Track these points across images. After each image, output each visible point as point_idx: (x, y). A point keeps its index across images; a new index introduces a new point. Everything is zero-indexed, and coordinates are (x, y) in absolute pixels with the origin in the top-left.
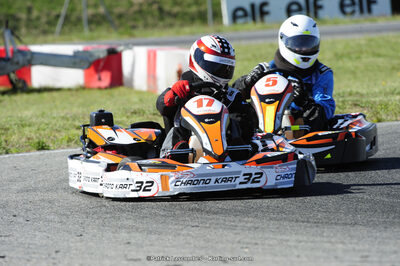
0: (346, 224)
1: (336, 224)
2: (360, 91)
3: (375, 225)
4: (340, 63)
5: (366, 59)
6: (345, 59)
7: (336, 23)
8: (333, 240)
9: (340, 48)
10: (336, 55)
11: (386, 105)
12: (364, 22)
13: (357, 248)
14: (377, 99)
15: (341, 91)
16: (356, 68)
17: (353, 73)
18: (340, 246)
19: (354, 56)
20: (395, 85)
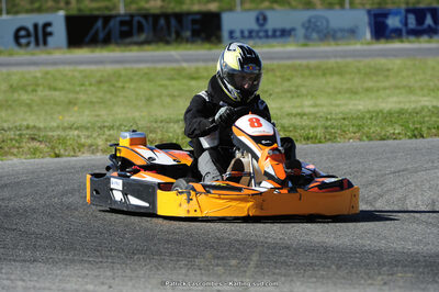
0: (24, 261)
1: (14, 261)
2: (37, 124)
3: (55, 263)
4: (16, 96)
5: (42, 93)
6: (20, 92)
7: (11, 55)
8: (13, 277)
9: (15, 79)
10: (11, 86)
11: (64, 139)
12: (40, 55)
13: (38, 285)
14: (55, 134)
15: (17, 124)
16: (32, 100)
17: (29, 106)
18: (20, 283)
19: (30, 89)
20: (72, 119)
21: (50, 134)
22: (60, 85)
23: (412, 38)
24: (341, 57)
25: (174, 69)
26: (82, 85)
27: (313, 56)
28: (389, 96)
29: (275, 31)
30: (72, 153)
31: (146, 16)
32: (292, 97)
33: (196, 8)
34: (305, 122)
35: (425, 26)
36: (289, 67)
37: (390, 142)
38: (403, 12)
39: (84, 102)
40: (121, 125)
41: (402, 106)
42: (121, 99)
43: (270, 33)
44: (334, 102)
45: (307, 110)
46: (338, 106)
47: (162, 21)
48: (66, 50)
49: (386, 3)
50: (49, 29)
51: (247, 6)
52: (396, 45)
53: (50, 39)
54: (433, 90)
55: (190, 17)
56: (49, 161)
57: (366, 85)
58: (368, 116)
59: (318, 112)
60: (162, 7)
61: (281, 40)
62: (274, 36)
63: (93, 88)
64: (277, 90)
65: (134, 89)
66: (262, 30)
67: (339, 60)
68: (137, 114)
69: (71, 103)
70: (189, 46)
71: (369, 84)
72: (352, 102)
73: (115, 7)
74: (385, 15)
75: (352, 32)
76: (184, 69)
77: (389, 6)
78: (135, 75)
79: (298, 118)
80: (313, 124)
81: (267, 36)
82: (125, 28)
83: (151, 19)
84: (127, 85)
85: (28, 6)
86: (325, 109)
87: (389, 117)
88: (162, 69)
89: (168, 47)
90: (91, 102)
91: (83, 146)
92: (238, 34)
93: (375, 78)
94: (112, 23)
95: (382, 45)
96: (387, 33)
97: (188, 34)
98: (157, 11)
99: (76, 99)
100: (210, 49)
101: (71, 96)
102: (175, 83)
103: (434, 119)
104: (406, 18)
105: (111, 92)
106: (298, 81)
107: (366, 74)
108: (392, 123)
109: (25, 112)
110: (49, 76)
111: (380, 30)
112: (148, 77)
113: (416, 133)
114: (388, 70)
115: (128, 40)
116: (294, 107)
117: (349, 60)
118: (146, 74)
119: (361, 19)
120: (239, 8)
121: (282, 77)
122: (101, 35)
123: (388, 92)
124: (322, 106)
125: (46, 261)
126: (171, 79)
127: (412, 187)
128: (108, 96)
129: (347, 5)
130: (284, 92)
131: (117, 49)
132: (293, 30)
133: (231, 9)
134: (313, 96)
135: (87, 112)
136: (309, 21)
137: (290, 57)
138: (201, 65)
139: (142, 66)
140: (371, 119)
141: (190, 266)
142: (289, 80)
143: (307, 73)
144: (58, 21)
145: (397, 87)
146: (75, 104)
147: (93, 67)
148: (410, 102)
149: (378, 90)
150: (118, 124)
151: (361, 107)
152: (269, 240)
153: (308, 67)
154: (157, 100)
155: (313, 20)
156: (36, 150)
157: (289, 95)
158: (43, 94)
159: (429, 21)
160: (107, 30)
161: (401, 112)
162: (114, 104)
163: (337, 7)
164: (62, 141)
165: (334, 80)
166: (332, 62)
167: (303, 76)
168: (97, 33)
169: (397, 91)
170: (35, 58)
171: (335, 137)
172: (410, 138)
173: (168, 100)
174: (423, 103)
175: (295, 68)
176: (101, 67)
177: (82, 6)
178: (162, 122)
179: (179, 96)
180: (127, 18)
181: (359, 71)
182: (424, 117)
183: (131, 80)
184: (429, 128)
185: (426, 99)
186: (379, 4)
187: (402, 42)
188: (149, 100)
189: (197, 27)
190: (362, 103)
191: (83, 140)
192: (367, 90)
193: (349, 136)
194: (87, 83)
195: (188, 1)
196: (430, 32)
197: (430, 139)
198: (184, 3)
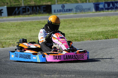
21: (1, 41)
22: (5, 27)
23: (106, 11)
24: (86, 17)
25: (38, 22)
26: (12, 27)
27: (78, 17)
28: (99, 27)
29: (67, 10)
30: (8, 46)
31: (30, 7)
32: (72, 28)
33: (44, 4)
34: (75, 35)
35: (110, 7)
36: (71, 20)
37: (99, 40)
38: (104, 3)
39: (12, 32)
42: (22, 30)
43: (66, 10)
44: (83, 30)
45: (76, 32)
47: (34, 8)
48: (7, 17)
49: (99, 1)
50: (2, 11)
51: (59, 3)
52: (102, 13)
53: (2, 14)
54: (112, 25)
55: (43, 7)
57: (93, 24)
58: (93, 33)
59: (79, 32)
60: (34, 4)
61: (69, 12)
62: (67, 11)
63: (15, 28)
64: (67, 27)
65: (26, 28)
66: (63, 10)
67: (85, 17)
68: (27, 35)
69: (8, 32)
70: (42, 15)
72: (89, 29)
73: (21, 4)
74: (99, 4)
75: (89, 9)
76: (41, 21)
77: (100, 2)
78: (27, 23)
79: (73, 35)
80: (77, 36)
81: (65, 11)
82: (24, 10)
83: (31, 7)
84: (24, 27)
86: (81, 32)
87: (99, 33)
88: (35, 22)
89: (37, 15)
90: (14, 32)
91: (11, 44)
92: (56, 11)
93: (96, 23)
94: (20, 9)
96: (99, 9)
97: (43, 11)
98: (33, 5)
100: (48, 15)
101: (9, 30)
102: (38, 25)
103: (112, 33)
104: (105, 5)
105: (20, 29)
106: (73, 24)
108: (100, 35)
110: (2, 25)
111: (97, 9)
112: (30, 24)
113: (107, 37)
114: (99, 20)
115: (25, 14)
116: (72, 31)
117: (88, 17)
118: (30, 23)
119: (92, 6)
120: (56, 4)
121: (69, 23)
123: (99, 26)
124: (80, 31)
127: (105, 53)
128: (19, 30)
129: (88, 2)
130: (69, 27)
131: (22, 16)
132: (72, 9)
133: (54, 4)
134: (77, 28)
136: (77, 7)
137: (71, 17)
139: (29, 21)
140: (94, 34)
142: (71, 24)
143: (76, 21)
144: (5, 9)
145: (101, 25)
146: (9, 32)
147: (15, 22)
148: (105, 29)
149: (96, 26)
151: (91, 31)
153: (76, 20)
154: (33, 30)
155: (78, 6)
157: (71, 28)
159: (111, 5)
160: (19, 10)
161: (102, 32)
162: (21, 32)
163: (85, 2)
164: (5, 43)
165: (84, 23)
166: (83, 18)
167: (75, 22)
168: (16, 12)
169: (102, 26)
171: (83, 40)
172: (105, 39)
173: (36, 30)
174: (109, 29)
175: (73, 20)
176: (17, 22)
177: (12, 4)
178: (34, 36)
179: (39, 29)
180: (24, 7)
181: (91, 20)
182: (109, 33)
183: (25, 25)
184: (110, 36)
185: (110, 28)
186: (97, 1)
187: (104, 12)
188: (30, 30)
189: (45, 9)
190: (91, 29)
191: (11, 43)
192: (93, 26)
193: (87, 39)
194: (13, 26)
195: (42, 2)
196: (112, 9)
197: (111, 39)
198: (41, 3)
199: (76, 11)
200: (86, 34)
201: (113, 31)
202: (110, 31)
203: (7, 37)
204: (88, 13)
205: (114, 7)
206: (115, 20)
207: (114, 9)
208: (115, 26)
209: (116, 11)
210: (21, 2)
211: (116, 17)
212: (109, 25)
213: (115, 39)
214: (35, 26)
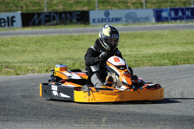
0: (4, 121)
2: (9, 61)
3: (17, 121)
6: (2, 47)
11: (21, 67)
12: (10, 30)
14: (17, 65)
16: (7, 50)
17: (5, 53)
19: (5, 45)
20: (25, 58)
21: (14, 65)
22: (18, 43)
23: (173, 21)
24: (143, 30)
25: (69, 36)
26: (29, 43)
27: (130, 29)
28: (163, 47)
29: (113, 19)
30: (24, 73)
31: (56, 13)
33: (78, 9)
35: (178, 16)
37: (163, 67)
38: (169, 10)
39: (30, 51)
40: (45, 61)
41: (169, 51)
42: (45, 49)
43: (111, 20)
44: (139, 50)
45: (127, 53)
46: (141, 51)
47: (63, 15)
48: (21, 28)
49: (161, 6)
50: (14, 19)
51: (101, 8)
52: (166, 24)
53: (14, 24)
54: (182, 44)
55: (76, 13)
56: (14, 77)
58: (154, 56)
59: (132, 54)
60: (63, 9)
61: (117, 22)
62: (113, 21)
63: (34, 45)
65: (51, 45)
66: (107, 19)
67: (141, 31)
68: (52, 56)
70: (75, 26)
71: (154, 41)
72: (147, 50)
73: (43, 9)
74: (161, 11)
75: (147, 19)
76: (73, 36)
77: (163, 8)
78: (52, 39)
80: (129, 60)
81: (109, 21)
82: (47, 18)
83: (58, 14)
84: (48, 43)
85: (5, 9)
86: (135, 53)
87: (163, 56)
88: (64, 36)
89: (66, 26)
90: (33, 51)
91: (29, 70)
92: (96, 20)
93: (157, 39)
94: (41, 16)
95: (160, 25)
96: (162, 19)
97: (75, 21)
98: (61, 11)
99: (26, 49)
100: (84, 27)
101: (24, 48)
102: (69, 42)
103: (183, 57)
104: (170, 13)
105: (41, 46)
107: (153, 37)
108: (164, 59)
109: (4, 56)
110: (14, 40)
111: (159, 18)
112: (57, 40)
113: (175, 63)
114: (163, 35)
115: (48, 24)
117: (145, 31)
118: (56, 38)
119: (150, 13)
120: (97, 9)
122: (37, 22)
123: (162, 45)
124: (134, 51)
125: (13, 121)
126: (67, 40)
127: (173, 86)
128: (40, 48)
129: (144, 7)
131: (44, 27)
132: (121, 18)
133: (93, 9)
134: (129, 47)
135: (30, 55)
136: (128, 14)
138: (81, 34)
139: (55, 35)
141: (76, 122)
143: (127, 37)
144: (18, 15)
145: (166, 43)
146: (25, 52)
147: (33, 36)
148: (172, 49)
149: (158, 44)
150: (44, 60)
151: (150, 52)
152: (111, 110)
153: (127, 35)
154: (61, 50)
156: (8, 72)
158: (12, 47)
159: (180, 14)
160: (39, 19)
161: (168, 54)
162: (43, 52)
163: (140, 8)
164: (20, 68)
165: (139, 40)
166: (138, 32)
167: (125, 38)
168: (35, 21)
169: (167, 45)
170: (8, 32)
171: (139, 65)
172: (172, 65)
173: (66, 50)
174: (178, 50)
176: (36, 36)
177: (28, 9)
178: (63, 59)
179: (71, 48)
180: (48, 14)
181: (150, 36)
182: (178, 56)
183: (50, 41)
184: (180, 61)
186: (159, 6)
187: (168, 23)
188: (58, 49)
189: (79, 17)
190: (151, 50)
191: (29, 68)
192: (154, 44)
193: (146, 64)
194: (31, 43)
195: (75, 6)
196: (181, 18)
197: (181, 65)
198: (72, 7)
199: (126, 21)
200: (143, 57)
201: (183, 53)
202: (180, 53)
203: (22, 58)
204: (145, 24)
205: (185, 17)
206: (187, 36)
207: (185, 19)
208: (188, 45)
209: (187, 22)
210: (43, 5)
211: (188, 31)
212: (177, 43)
213: (188, 65)
214: (65, 44)
